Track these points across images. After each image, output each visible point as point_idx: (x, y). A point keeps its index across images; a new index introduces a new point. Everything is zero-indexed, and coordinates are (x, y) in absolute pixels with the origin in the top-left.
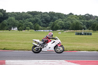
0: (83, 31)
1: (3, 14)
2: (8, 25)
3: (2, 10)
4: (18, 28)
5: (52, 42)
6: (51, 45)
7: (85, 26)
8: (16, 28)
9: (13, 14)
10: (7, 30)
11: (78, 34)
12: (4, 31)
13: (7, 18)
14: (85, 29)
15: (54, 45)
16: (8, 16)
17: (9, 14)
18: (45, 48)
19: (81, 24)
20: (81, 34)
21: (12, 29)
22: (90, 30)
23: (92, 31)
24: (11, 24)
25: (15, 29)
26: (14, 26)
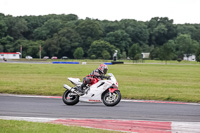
1: (167, 27)
2: (177, 49)
3: (166, 18)
4: (197, 56)
8: (194, 57)
9: (187, 28)
10: (174, 59)
12: (169, 63)
13: (176, 35)
16: (177, 31)
17: (178, 28)
18: (85, 95)
21: (185, 58)
24: (184, 49)
25: (190, 59)
26: (189, 52)
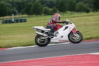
0: (13, 18)
5: (64, 27)
6: (63, 33)
7: (15, 9)
11: (6, 22)
14: (15, 14)
15: (68, 31)
18: (55, 38)
19: (8, 6)
20: (10, 22)
22: (23, 14)
23: (26, 15)
